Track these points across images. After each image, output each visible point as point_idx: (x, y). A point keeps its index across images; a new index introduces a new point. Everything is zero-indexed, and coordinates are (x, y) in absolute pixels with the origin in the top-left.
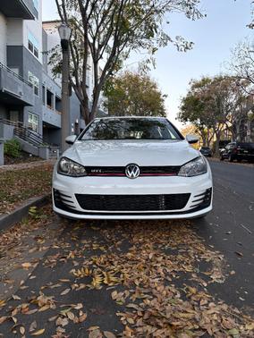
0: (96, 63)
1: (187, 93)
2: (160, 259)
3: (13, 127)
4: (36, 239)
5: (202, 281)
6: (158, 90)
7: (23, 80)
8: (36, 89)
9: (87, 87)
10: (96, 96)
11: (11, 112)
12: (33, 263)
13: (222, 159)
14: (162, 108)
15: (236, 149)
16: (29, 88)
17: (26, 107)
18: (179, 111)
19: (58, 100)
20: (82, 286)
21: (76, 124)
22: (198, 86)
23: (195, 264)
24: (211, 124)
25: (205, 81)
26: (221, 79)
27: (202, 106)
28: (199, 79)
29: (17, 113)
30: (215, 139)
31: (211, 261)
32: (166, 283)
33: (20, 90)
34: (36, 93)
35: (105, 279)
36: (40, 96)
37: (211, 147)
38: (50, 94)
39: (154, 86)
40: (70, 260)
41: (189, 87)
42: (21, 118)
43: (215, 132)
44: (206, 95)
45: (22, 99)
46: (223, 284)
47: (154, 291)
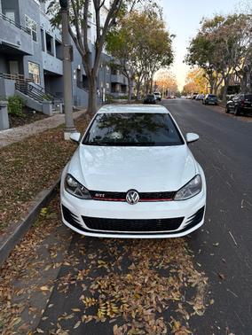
0: (97, 10)
1: (197, 33)
2: (154, 284)
3: (15, 81)
4: (49, 250)
5: (186, 313)
6: (166, 30)
7: (20, 27)
8: (34, 34)
9: (89, 27)
10: (98, 50)
11: (11, 62)
12: (50, 286)
13: (228, 112)
14: (169, 50)
15: (242, 102)
16: (26, 35)
17: (25, 57)
18: (188, 52)
19: (58, 44)
20: (90, 318)
21: (78, 70)
22: (208, 25)
23: (182, 290)
24: (220, 69)
25: (217, 20)
26: (235, 18)
27: (212, 49)
28: (211, 18)
29: (16, 62)
30: (223, 84)
31: (197, 286)
32: (157, 315)
33: (18, 38)
34: (35, 39)
35: (108, 310)
36: (39, 42)
37: (218, 93)
38: (49, 37)
39: (162, 26)
40: (79, 283)
41: (200, 27)
42: (21, 70)
43: (224, 78)
44: (218, 38)
45: (20, 49)
46: (203, 316)
47: (147, 326)
